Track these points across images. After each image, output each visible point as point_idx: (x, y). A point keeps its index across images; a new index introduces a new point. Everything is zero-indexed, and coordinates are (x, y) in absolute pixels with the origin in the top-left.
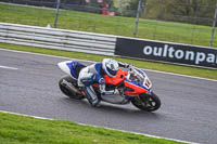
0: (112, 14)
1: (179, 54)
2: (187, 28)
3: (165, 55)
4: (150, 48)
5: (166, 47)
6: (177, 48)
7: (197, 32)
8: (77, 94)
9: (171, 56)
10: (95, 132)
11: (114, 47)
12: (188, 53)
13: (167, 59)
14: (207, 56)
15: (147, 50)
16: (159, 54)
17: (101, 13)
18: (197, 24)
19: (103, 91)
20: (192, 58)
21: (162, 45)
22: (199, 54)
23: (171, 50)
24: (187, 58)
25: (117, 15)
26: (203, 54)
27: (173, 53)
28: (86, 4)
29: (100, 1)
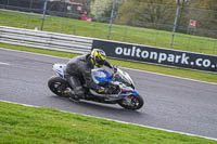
0: (90, 20)
1: (145, 54)
3: (133, 55)
4: (121, 49)
5: (134, 48)
9: (138, 56)
11: (91, 48)
12: (152, 53)
13: (135, 58)
14: (168, 57)
15: (118, 51)
16: (129, 54)
20: (155, 58)
22: (161, 54)
23: (138, 51)
24: (151, 57)
25: (93, 20)
26: (164, 55)
27: (140, 54)
28: (67, 11)
29: (79, 8)
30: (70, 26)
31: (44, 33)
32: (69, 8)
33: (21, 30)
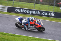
1: (25, 11)
2: (28, 4)
3: (21, 12)
4: (17, 10)
5: (22, 9)
6: (25, 9)
7: (30, 5)
8: (21, 27)
9: (23, 12)
10: (1, 34)
11: (7, 9)
12: (28, 11)
13: (22, 13)
14: (33, 12)
15: (16, 10)
16: (20, 11)
18: (30, 3)
19: (30, 26)
20: (29, 12)
21: (21, 9)
22: (31, 11)
23: (23, 10)
24: (27, 12)
26: (32, 11)
27: (24, 11)
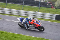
0: (54, 8)
17: (51, 8)
25: (56, 8)
28: (47, 5)
29: (51, 4)
30: (48, 10)
31: (40, 13)
32: (48, 4)
33: (32, 12)
